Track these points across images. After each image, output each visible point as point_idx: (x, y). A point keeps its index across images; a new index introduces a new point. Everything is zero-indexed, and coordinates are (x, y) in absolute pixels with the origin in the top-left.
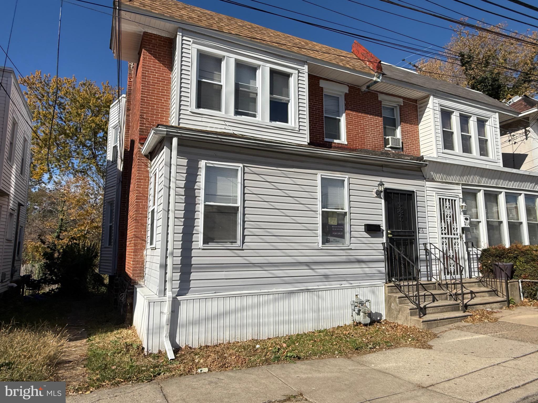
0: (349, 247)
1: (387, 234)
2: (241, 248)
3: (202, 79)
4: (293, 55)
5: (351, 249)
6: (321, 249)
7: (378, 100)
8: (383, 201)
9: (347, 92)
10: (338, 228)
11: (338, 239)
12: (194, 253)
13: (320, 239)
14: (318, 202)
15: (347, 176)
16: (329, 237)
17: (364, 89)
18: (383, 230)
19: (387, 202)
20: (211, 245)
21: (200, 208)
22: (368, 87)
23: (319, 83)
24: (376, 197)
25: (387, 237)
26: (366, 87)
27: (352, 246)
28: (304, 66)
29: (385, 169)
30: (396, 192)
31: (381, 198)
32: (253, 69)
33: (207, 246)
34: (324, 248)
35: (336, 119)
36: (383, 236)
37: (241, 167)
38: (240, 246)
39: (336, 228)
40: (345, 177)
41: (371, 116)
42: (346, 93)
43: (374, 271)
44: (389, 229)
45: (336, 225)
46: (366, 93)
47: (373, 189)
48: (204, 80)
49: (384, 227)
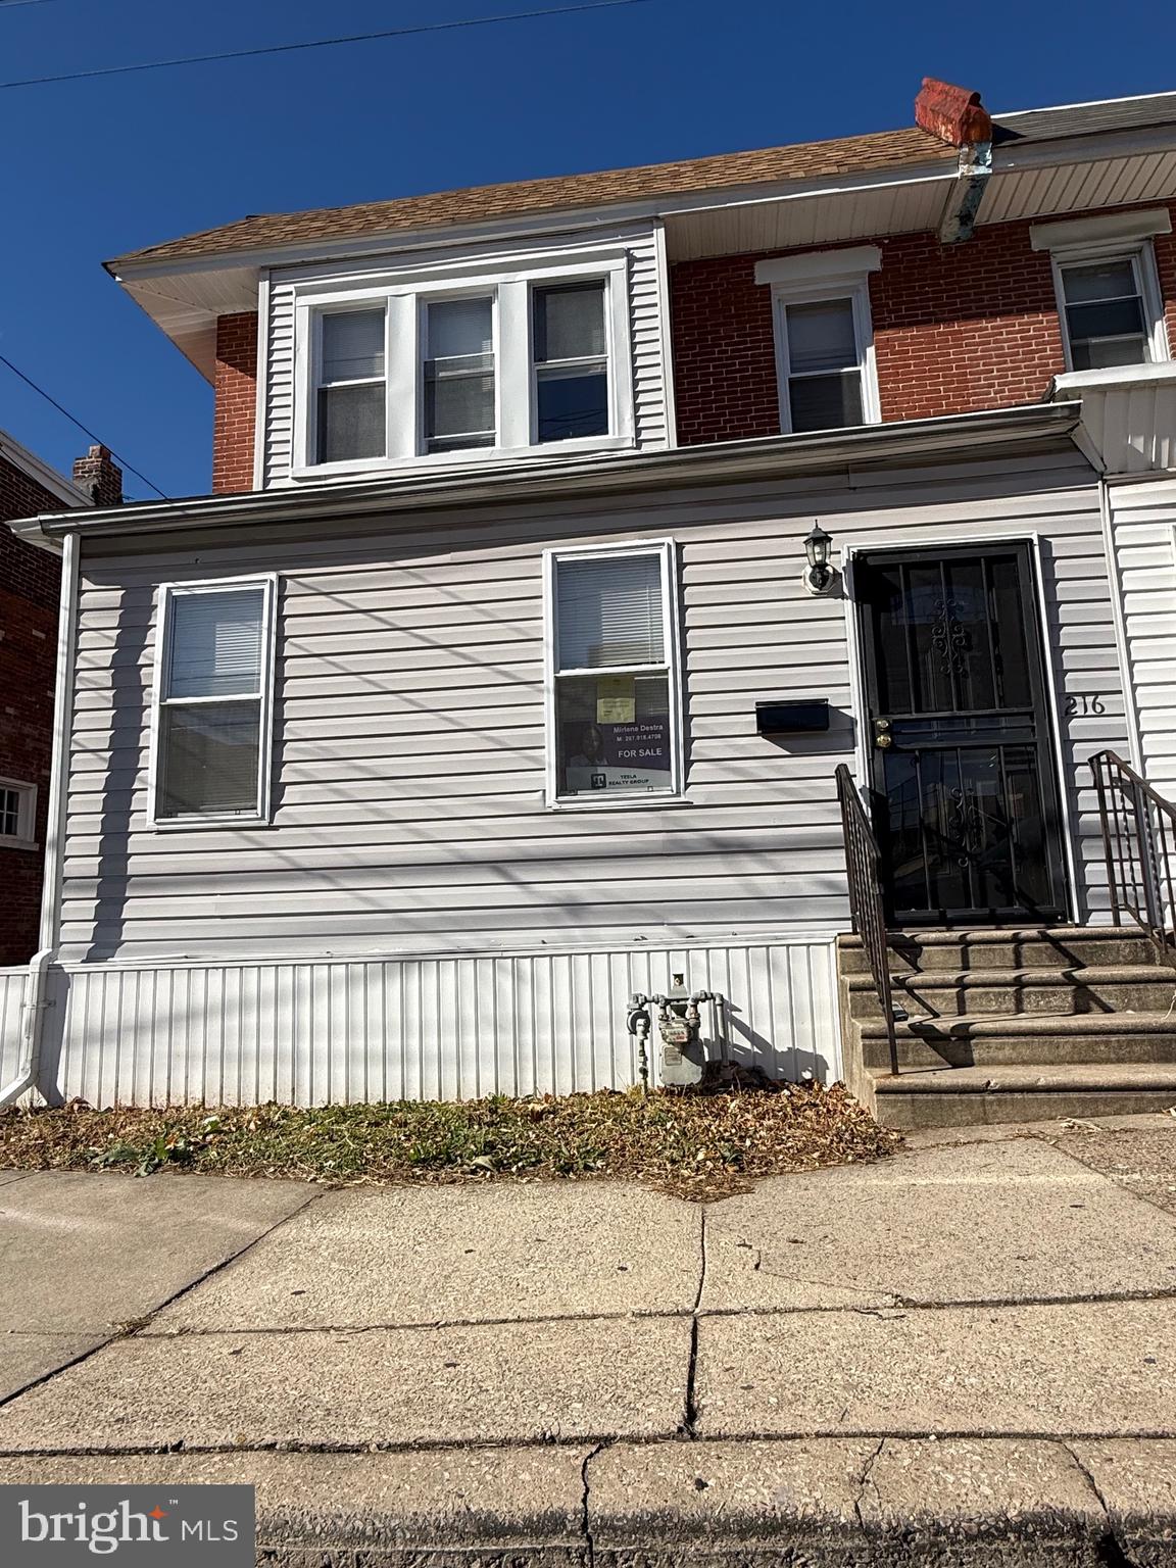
0: (682, 799)
1: (872, 731)
2: (265, 823)
3: (330, 383)
4: (602, 215)
5: (689, 806)
6: (556, 812)
7: (1032, 252)
8: (848, 607)
9: (877, 266)
10: (641, 733)
11: (641, 774)
12: (134, 844)
13: (549, 779)
14: (545, 649)
15: (669, 540)
16: (600, 770)
17: (950, 231)
18: (853, 721)
19: (867, 607)
20: (185, 819)
21: (152, 717)
22: (965, 218)
23: (752, 274)
24: (818, 596)
25: (873, 747)
26: (956, 222)
27: (694, 795)
28: (652, 235)
29: (855, 480)
30: (918, 557)
31: (843, 597)
32: (480, 306)
33: (169, 823)
34: (565, 806)
35: (839, 376)
36: (854, 745)
37: (270, 582)
38: (263, 818)
39: (629, 734)
40: (660, 543)
41: (999, 322)
42: (872, 274)
43: (804, 885)
44: (884, 711)
45: (629, 725)
46: (960, 248)
47: (803, 566)
48: (334, 384)
49: (856, 711)
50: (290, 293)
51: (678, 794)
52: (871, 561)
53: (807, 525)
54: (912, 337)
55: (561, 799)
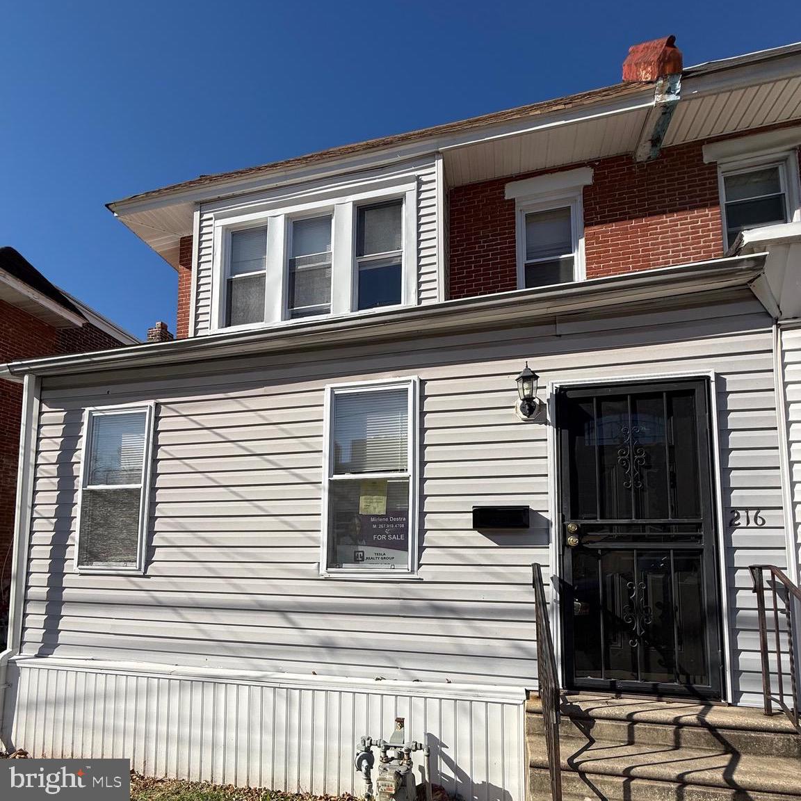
0: (415, 576)
1: (564, 532)
3: (234, 275)
5: (420, 581)
6: (326, 579)
8: (549, 432)
9: (589, 181)
10: (390, 523)
11: (389, 553)
12: (67, 580)
13: (322, 554)
14: (323, 459)
15: (414, 378)
16: (360, 548)
17: (644, 152)
18: (548, 523)
20: (97, 565)
21: (78, 498)
22: (656, 141)
23: (503, 192)
24: (526, 422)
25: (564, 545)
26: (649, 144)
27: (425, 573)
29: (562, 328)
30: (610, 392)
31: (546, 423)
32: (324, 221)
33: (87, 568)
34: (332, 576)
36: (549, 542)
37: (151, 407)
38: (140, 569)
39: (381, 523)
40: (407, 379)
42: (586, 188)
44: (575, 516)
45: (381, 516)
46: (651, 164)
47: (514, 398)
48: (236, 276)
49: (551, 515)
50: (211, 219)
51: (412, 572)
52: (570, 395)
53: (519, 365)
54: (612, 231)
55: (330, 570)
